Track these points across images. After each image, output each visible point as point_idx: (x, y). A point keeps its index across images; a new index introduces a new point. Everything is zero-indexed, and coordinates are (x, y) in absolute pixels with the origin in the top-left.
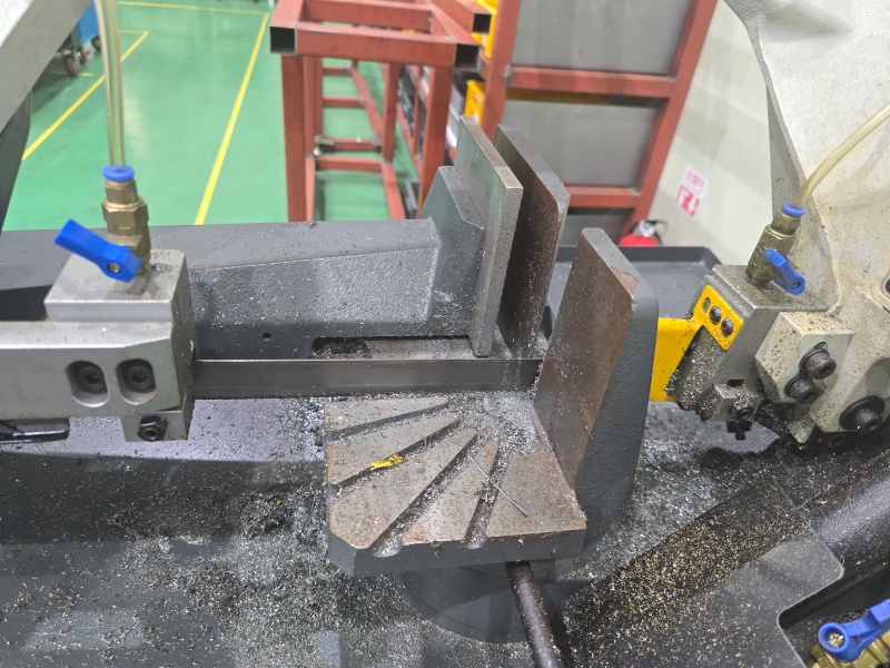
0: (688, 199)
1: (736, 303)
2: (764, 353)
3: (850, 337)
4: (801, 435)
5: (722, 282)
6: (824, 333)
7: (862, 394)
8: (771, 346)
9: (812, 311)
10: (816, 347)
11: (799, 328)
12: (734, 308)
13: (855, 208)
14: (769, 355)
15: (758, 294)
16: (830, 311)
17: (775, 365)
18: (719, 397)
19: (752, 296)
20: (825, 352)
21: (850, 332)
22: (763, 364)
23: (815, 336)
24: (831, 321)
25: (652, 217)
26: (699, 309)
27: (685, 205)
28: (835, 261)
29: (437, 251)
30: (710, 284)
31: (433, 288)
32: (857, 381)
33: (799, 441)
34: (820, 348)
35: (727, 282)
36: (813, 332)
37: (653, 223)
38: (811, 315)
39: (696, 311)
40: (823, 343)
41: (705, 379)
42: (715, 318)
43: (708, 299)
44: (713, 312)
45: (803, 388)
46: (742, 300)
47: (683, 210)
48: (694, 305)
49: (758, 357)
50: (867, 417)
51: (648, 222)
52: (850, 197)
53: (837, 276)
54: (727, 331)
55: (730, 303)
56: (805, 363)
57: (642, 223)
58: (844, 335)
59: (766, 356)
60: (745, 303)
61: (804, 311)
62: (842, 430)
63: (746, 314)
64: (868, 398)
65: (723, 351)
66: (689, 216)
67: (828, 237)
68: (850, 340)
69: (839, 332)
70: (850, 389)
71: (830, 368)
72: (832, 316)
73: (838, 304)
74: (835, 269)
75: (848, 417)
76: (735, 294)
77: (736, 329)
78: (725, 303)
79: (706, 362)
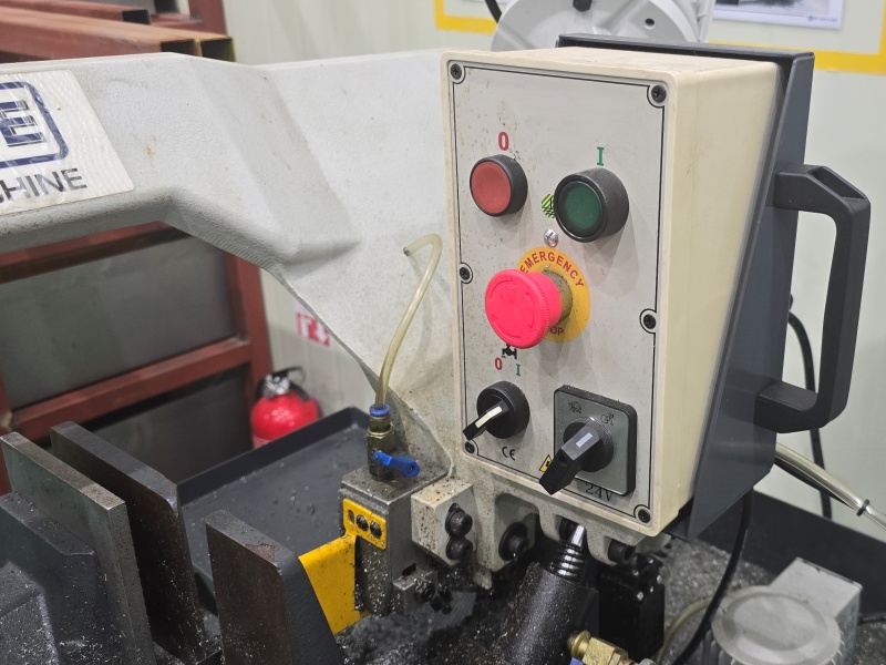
0: (312, 328)
1: (372, 505)
2: (417, 534)
3: (471, 489)
4: (486, 583)
5: (355, 491)
6: (449, 497)
7: (503, 528)
8: (419, 527)
9: (436, 481)
10: (450, 510)
11: (429, 503)
12: (373, 511)
13: (430, 382)
14: (421, 535)
15: (387, 488)
16: (450, 474)
17: (429, 541)
18: (400, 591)
19: (383, 493)
20: (459, 510)
21: (469, 485)
22: (421, 544)
23: (444, 503)
24: (452, 482)
25: (278, 366)
26: (347, 523)
27: (312, 335)
28: (434, 432)
29: (41, 598)
30: (345, 497)
31: (56, 643)
32: (493, 521)
33: (487, 588)
34: (454, 509)
35: (358, 489)
36: (441, 502)
37: (283, 374)
38: (437, 485)
39: (346, 525)
40: (454, 505)
41: (382, 582)
42: (363, 526)
43: (350, 512)
44: (358, 521)
45: (459, 547)
46: (376, 500)
47: (313, 343)
48: (342, 520)
49: (414, 539)
50: (516, 543)
51: (274, 375)
52: (422, 375)
53: (441, 443)
54: (377, 533)
55: (368, 508)
56: (448, 527)
57: (269, 378)
58: (465, 491)
59: (420, 536)
60: (380, 503)
61: (429, 484)
62: (508, 562)
63: (384, 512)
64: (510, 528)
65: (383, 551)
66: (324, 347)
67: (419, 416)
68: (472, 491)
69: (461, 490)
70: (492, 529)
71: (468, 522)
72: (452, 477)
73: (452, 465)
74: (437, 438)
75: (504, 550)
76: (369, 498)
77: (383, 528)
78: (365, 510)
79: (376, 566)
